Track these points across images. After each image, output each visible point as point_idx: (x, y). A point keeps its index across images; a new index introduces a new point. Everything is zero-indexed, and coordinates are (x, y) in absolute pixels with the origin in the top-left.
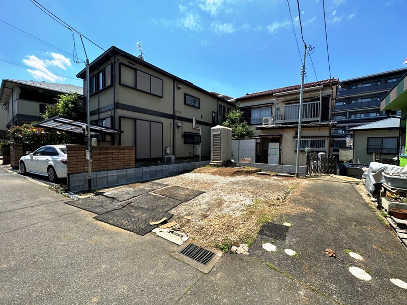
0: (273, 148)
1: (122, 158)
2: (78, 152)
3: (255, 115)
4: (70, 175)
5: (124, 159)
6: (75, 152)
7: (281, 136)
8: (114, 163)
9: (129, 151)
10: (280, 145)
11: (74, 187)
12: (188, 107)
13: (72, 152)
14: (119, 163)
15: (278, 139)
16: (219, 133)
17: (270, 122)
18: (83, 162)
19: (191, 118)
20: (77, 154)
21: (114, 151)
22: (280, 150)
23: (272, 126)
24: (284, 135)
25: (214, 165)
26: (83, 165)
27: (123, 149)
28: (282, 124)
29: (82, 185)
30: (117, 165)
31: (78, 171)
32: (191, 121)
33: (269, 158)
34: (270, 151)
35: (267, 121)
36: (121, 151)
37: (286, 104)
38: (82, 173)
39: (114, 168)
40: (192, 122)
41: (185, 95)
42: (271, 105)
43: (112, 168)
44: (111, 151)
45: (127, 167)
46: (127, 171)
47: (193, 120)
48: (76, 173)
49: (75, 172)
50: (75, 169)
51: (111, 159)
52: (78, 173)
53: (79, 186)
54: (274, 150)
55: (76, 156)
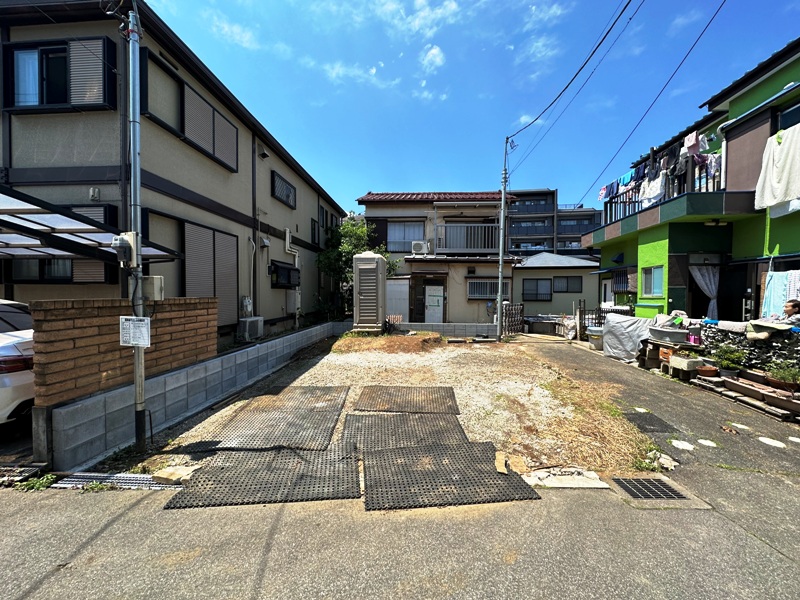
0: (433, 294)
1: (192, 333)
2: (79, 323)
3: (395, 234)
4: (56, 411)
5: (196, 335)
6: (69, 323)
7: (447, 274)
8: (174, 350)
9: (204, 312)
10: (445, 290)
11: (75, 450)
12: (278, 202)
13: (60, 325)
14: (185, 348)
15: (440, 281)
16: (373, 266)
17: (425, 250)
18: (94, 359)
19: (282, 230)
20: (76, 333)
21: (173, 315)
22: (445, 299)
23: (430, 257)
24: (450, 274)
25: (368, 332)
26: (95, 369)
27: (194, 306)
28: (448, 255)
29: (99, 438)
30: (181, 356)
31: (79, 392)
32: (281, 236)
33: (428, 312)
34: (429, 301)
35: (419, 247)
36: (189, 313)
37: (447, 222)
38: (91, 395)
39: (175, 365)
40: (284, 240)
41: (273, 173)
42: (422, 220)
43: (169, 366)
44: (167, 315)
45: (201, 357)
46: (206, 370)
47: (285, 233)
48: (73, 401)
49: (72, 395)
50: (70, 385)
51: (167, 337)
52: (81, 398)
53: (91, 442)
54: (436, 299)
55: (73, 339)
